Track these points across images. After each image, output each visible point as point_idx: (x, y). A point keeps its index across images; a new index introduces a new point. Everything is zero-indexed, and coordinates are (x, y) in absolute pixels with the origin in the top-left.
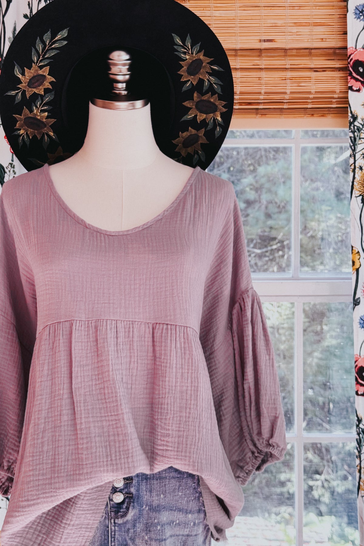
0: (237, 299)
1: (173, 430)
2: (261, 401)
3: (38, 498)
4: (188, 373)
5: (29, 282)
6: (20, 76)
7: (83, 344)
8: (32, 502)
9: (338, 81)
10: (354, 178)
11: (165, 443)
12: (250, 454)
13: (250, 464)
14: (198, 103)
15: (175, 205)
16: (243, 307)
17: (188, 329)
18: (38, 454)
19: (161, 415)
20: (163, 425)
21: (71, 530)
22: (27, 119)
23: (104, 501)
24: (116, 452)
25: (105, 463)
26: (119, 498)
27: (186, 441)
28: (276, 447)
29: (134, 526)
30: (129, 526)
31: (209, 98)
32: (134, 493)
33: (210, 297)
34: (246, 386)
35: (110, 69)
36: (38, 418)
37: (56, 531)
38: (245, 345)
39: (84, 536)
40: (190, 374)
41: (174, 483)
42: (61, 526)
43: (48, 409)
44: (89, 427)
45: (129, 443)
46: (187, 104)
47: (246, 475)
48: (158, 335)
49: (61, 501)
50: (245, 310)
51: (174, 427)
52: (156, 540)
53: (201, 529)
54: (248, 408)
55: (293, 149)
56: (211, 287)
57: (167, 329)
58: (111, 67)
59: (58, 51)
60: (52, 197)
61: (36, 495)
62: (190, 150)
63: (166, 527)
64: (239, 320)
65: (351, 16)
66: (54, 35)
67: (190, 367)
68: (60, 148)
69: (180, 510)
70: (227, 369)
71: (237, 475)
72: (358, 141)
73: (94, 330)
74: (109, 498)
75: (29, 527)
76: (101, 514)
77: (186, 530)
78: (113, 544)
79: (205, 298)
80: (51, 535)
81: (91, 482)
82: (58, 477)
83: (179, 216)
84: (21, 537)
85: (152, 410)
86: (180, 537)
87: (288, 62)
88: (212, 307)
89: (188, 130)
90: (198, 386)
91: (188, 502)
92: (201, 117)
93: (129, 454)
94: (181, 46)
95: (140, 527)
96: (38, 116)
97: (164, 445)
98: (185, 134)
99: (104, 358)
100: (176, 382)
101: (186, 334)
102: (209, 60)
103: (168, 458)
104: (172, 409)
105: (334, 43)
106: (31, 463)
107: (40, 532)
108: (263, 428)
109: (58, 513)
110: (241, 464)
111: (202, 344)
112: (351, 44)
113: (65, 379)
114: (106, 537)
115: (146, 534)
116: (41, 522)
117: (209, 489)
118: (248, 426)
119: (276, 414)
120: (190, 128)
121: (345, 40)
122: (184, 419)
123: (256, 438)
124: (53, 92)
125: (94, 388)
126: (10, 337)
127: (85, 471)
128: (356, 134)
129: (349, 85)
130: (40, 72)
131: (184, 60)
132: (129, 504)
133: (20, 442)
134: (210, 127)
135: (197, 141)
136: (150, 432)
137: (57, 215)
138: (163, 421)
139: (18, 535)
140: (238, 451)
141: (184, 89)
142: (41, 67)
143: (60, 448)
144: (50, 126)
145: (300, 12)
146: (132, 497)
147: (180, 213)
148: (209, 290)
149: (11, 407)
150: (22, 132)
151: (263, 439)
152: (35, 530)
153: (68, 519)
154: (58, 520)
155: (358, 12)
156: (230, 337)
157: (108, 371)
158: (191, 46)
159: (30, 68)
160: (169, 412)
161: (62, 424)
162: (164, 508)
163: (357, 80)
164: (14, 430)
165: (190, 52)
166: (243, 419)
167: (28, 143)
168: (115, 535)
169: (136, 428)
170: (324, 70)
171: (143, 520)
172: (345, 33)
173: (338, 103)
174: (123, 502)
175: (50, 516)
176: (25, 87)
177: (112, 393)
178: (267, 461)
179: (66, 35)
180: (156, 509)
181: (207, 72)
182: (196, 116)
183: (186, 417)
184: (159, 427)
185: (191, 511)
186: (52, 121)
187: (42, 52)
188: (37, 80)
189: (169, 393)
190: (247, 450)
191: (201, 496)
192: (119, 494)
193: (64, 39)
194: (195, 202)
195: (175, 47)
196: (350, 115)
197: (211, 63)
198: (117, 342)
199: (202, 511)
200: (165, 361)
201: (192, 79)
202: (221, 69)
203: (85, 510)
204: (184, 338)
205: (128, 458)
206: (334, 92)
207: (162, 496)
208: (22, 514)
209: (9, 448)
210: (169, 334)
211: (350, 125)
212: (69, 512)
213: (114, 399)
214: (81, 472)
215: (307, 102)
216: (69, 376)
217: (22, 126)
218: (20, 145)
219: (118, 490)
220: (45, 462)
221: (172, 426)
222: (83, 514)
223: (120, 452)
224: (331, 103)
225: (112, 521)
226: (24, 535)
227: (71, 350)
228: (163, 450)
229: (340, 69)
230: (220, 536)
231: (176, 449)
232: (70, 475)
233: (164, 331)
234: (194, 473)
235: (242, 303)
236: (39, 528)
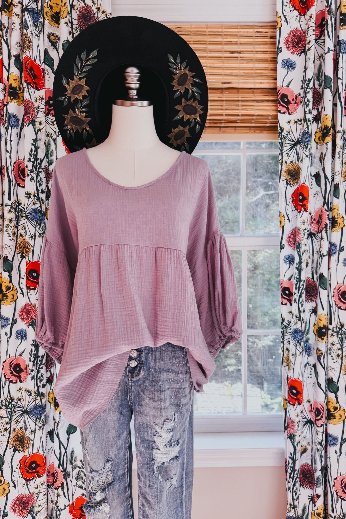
0: (210, 237)
1: (169, 318)
2: (226, 302)
3: (79, 363)
4: (179, 280)
5: (74, 225)
6: (66, 86)
7: (108, 260)
8: (74, 366)
9: (271, 108)
10: (282, 168)
11: (164, 327)
12: (218, 338)
13: (218, 344)
14: (184, 106)
15: (170, 172)
16: (214, 242)
17: (179, 251)
18: (78, 334)
19: (161, 309)
20: (162, 314)
21: (102, 384)
22: (72, 117)
23: (124, 366)
24: (131, 331)
25: (123, 339)
26: (134, 364)
27: (178, 325)
29: (144, 382)
30: (140, 382)
31: (192, 103)
32: (144, 360)
33: (193, 236)
34: (216, 294)
35: (126, 80)
36: (78, 310)
37: (92, 385)
38: (216, 266)
39: (111, 389)
40: (180, 281)
41: (170, 354)
42: (94, 382)
43: (85, 304)
44: (113, 315)
45: (140, 325)
46: (177, 107)
47: (215, 351)
48: (159, 255)
49: (94, 365)
50: (215, 244)
51: (170, 316)
52: (158, 391)
53: (187, 384)
54: (217, 307)
55: (242, 157)
56: (193, 229)
57: (165, 251)
58: (127, 78)
59: (91, 67)
60: (88, 166)
61: (77, 361)
62: (179, 142)
63: (165, 382)
64: (211, 251)
65: (279, 66)
66: (88, 55)
67: (181, 277)
68: (94, 139)
69: (174, 372)
70: (203, 283)
71: (210, 351)
72: (284, 145)
73: (115, 251)
74: (127, 364)
75: (73, 383)
76: (122, 374)
77: (178, 385)
78: (130, 394)
79: (190, 237)
80: (89, 388)
81: (114, 351)
82: (91, 349)
83: (173, 179)
84: (69, 389)
85: (155, 306)
86: (174, 389)
87: (240, 96)
88: (194, 243)
89: (177, 127)
90: (186, 289)
91: (179, 366)
92: (187, 117)
93: (139, 333)
94: (173, 63)
95: (148, 383)
96: (79, 115)
97: (163, 328)
98: (176, 130)
99: (122, 269)
100: (171, 286)
101: (177, 255)
102: (192, 74)
103: (166, 336)
104: (169, 304)
105: (269, 84)
106: (74, 340)
107: (81, 386)
108: (227, 320)
109: (93, 374)
110: (213, 344)
111: (188, 263)
112: (279, 83)
113: (96, 284)
114: (126, 390)
115: (152, 387)
116: (82, 380)
117: (193, 358)
118: (217, 320)
119: (236, 310)
120: (179, 126)
121: (276, 83)
122: (177, 311)
123: (222, 327)
124: (89, 98)
125: (116, 290)
126: (62, 261)
127: (110, 344)
128: (283, 140)
129: (278, 110)
130: (80, 83)
131: (175, 74)
132: (140, 368)
133: (68, 326)
134: (192, 125)
135: (184, 136)
136: (154, 320)
137: (91, 177)
138: (163, 312)
139: (66, 388)
140: (211, 336)
141: (176, 96)
142: (80, 79)
143: (93, 330)
144: (87, 123)
145: (247, 65)
146: (142, 363)
147: (173, 177)
148: (193, 231)
149: (63, 307)
150: (69, 127)
151: (227, 327)
152: (78, 385)
153: (99, 377)
154: (93, 378)
155: (284, 64)
156: (205, 263)
157: (126, 278)
158: (180, 64)
159: (72, 80)
160: (167, 306)
161: (94, 313)
162: (164, 370)
163: (283, 106)
164: (65, 321)
165: (180, 68)
166: (214, 315)
167: (73, 136)
168: (131, 388)
169: (145, 317)
170: (262, 101)
171: (150, 378)
172: (276, 79)
173: (271, 122)
174: (136, 367)
175: (88, 375)
176: (70, 94)
177: (128, 292)
178: (229, 342)
179: (96, 54)
180: (158, 371)
181: (191, 83)
182: (183, 117)
183: (178, 309)
184: (160, 316)
185: (181, 372)
186: (89, 119)
187: (80, 68)
188: (77, 89)
189: (166, 293)
190: (216, 335)
191: (188, 363)
192: (134, 361)
193: (95, 58)
194: (183, 171)
195: (170, 64)
196: (279, 128)
197: (193, 77)
198: (131, 259)
199: (188, 372)
200: (164, 272)
201: (181, 88)
202: (200, 82)
203: (111, 372)
204: (176, 258)
205: (139, 335)
206: (269, 115)
207: (162, 362)
208: (68, 374)
209: (62, 333)
210: (167, 255)
211: (279, 135)
212: (101, 373)
213: (130, 296)
214: (107, 345)
215: (251, 122)
216: (98, 281)
217: (69, 123)
218: (68, 137)
219: (133, 358)
220: (82, 339)
221: (169, 315)
222: (109, 374)
223: (133, 331)
224: (266, 122)
225: (130, 379)
226: (71, 388)
227: (100, 265)
228: (163, 331)
229: (272, 101)
230: (200, 389)
231: (171, 331)
232: (100, 347)
233: (163, 253)
234: (184, 346)
235: (214, 240)
236: (80, 384)
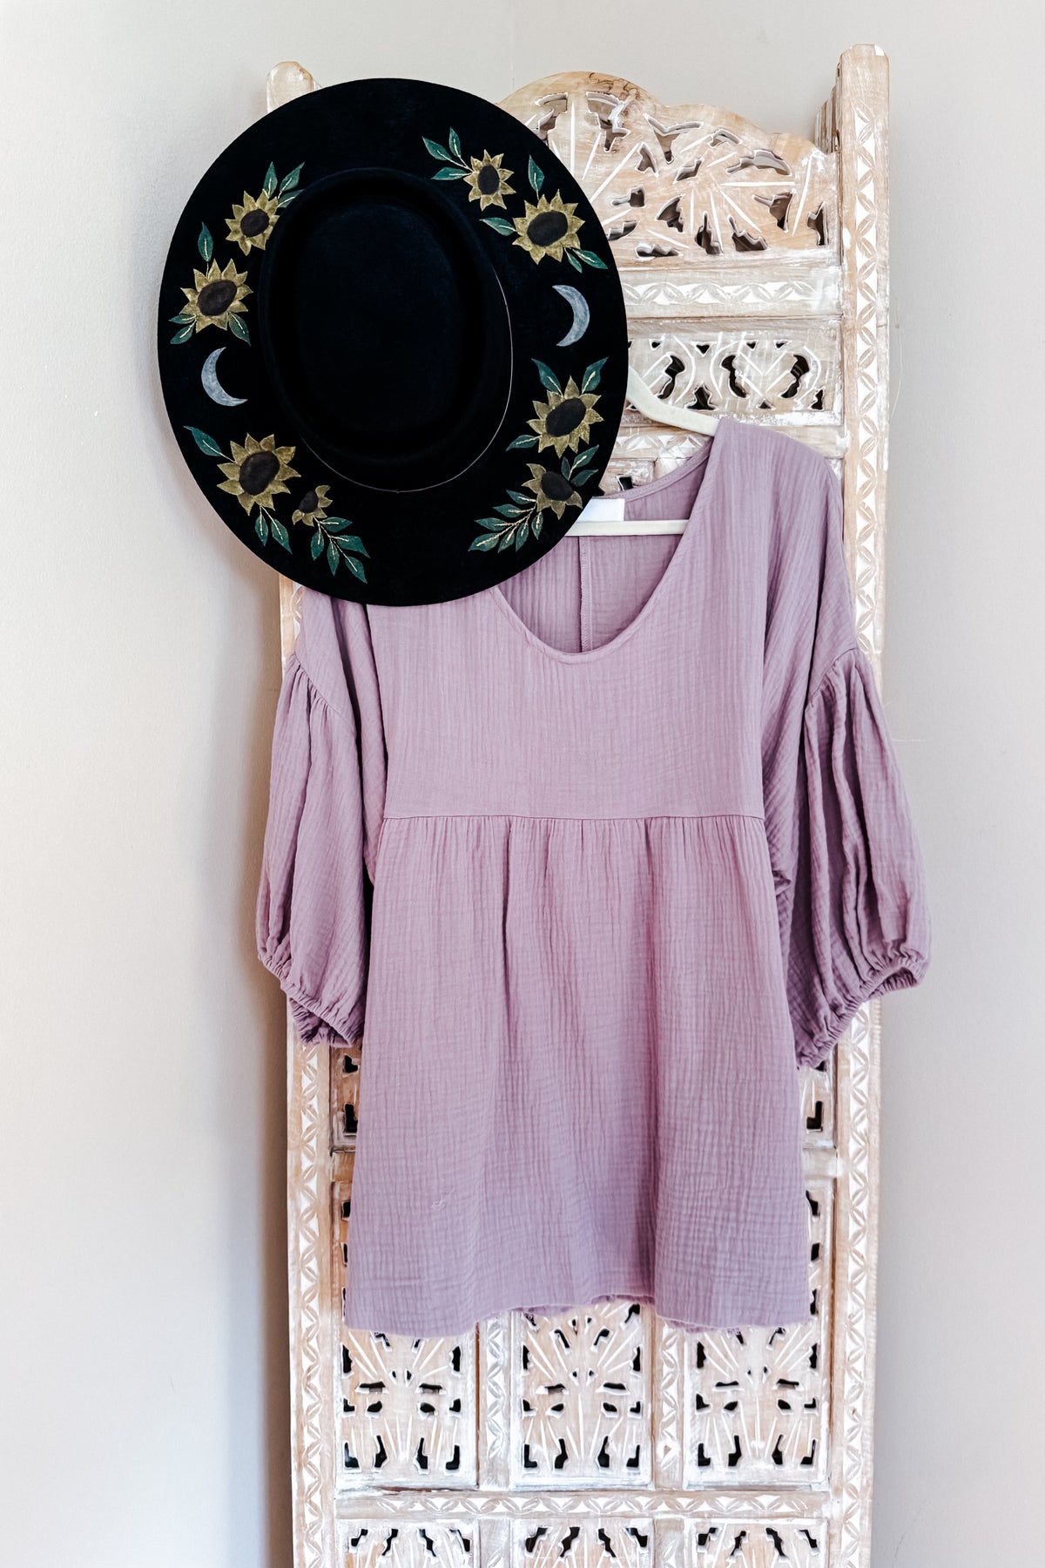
28: (914, 959)
